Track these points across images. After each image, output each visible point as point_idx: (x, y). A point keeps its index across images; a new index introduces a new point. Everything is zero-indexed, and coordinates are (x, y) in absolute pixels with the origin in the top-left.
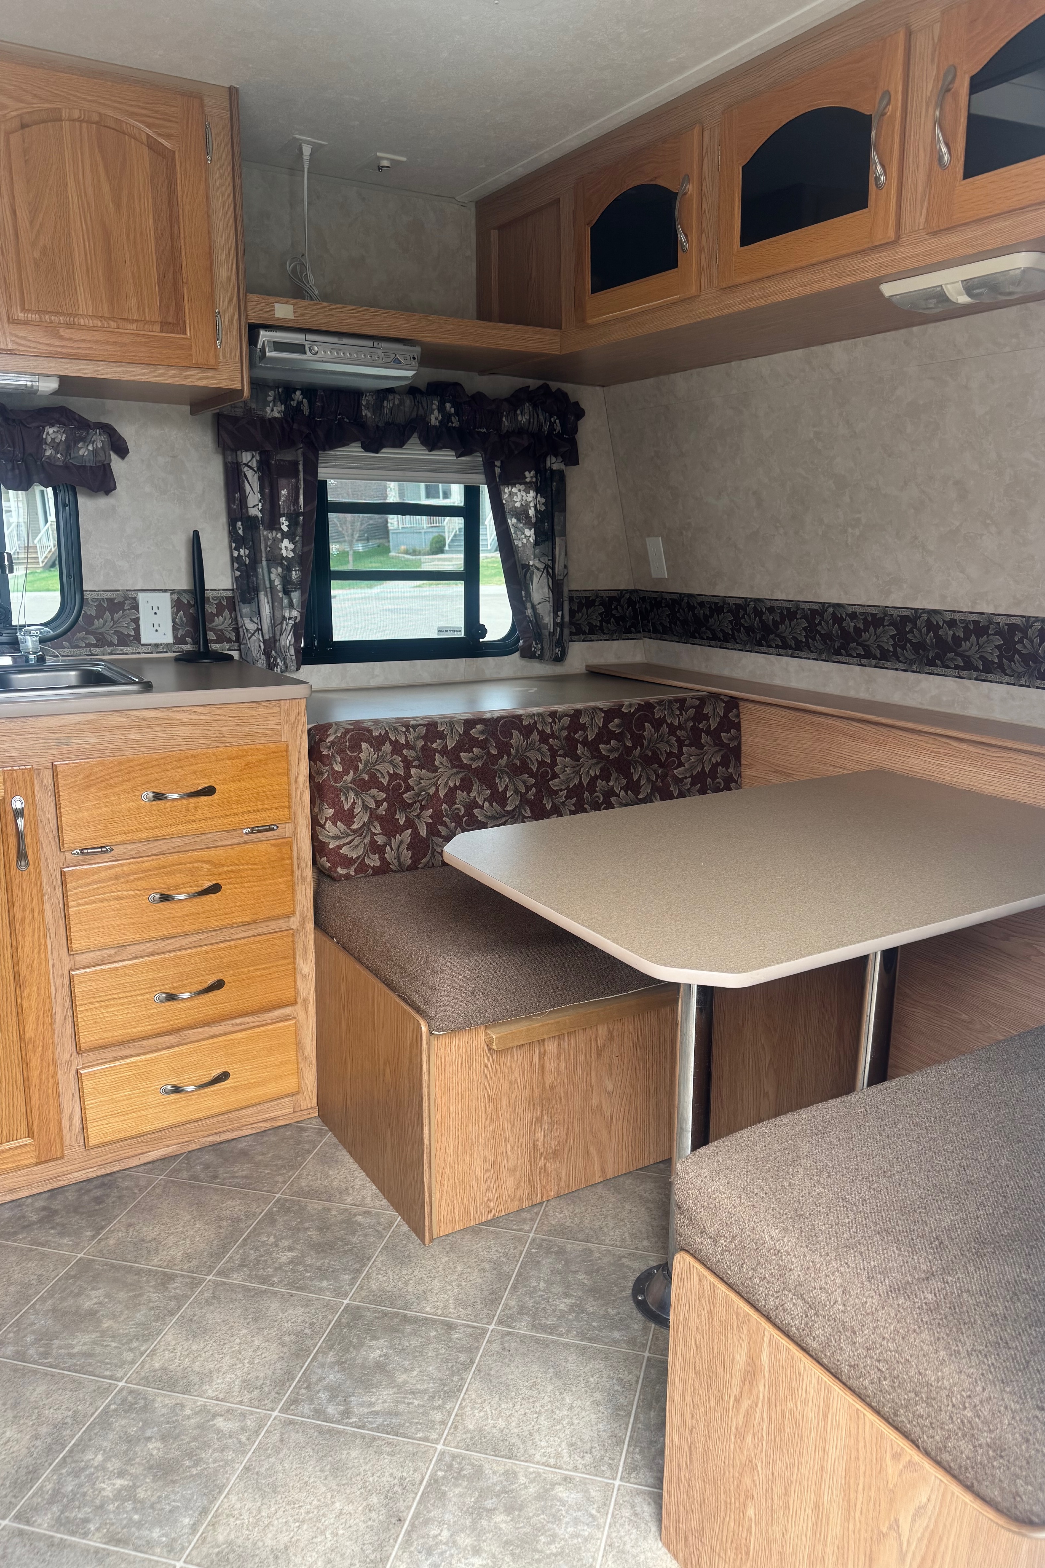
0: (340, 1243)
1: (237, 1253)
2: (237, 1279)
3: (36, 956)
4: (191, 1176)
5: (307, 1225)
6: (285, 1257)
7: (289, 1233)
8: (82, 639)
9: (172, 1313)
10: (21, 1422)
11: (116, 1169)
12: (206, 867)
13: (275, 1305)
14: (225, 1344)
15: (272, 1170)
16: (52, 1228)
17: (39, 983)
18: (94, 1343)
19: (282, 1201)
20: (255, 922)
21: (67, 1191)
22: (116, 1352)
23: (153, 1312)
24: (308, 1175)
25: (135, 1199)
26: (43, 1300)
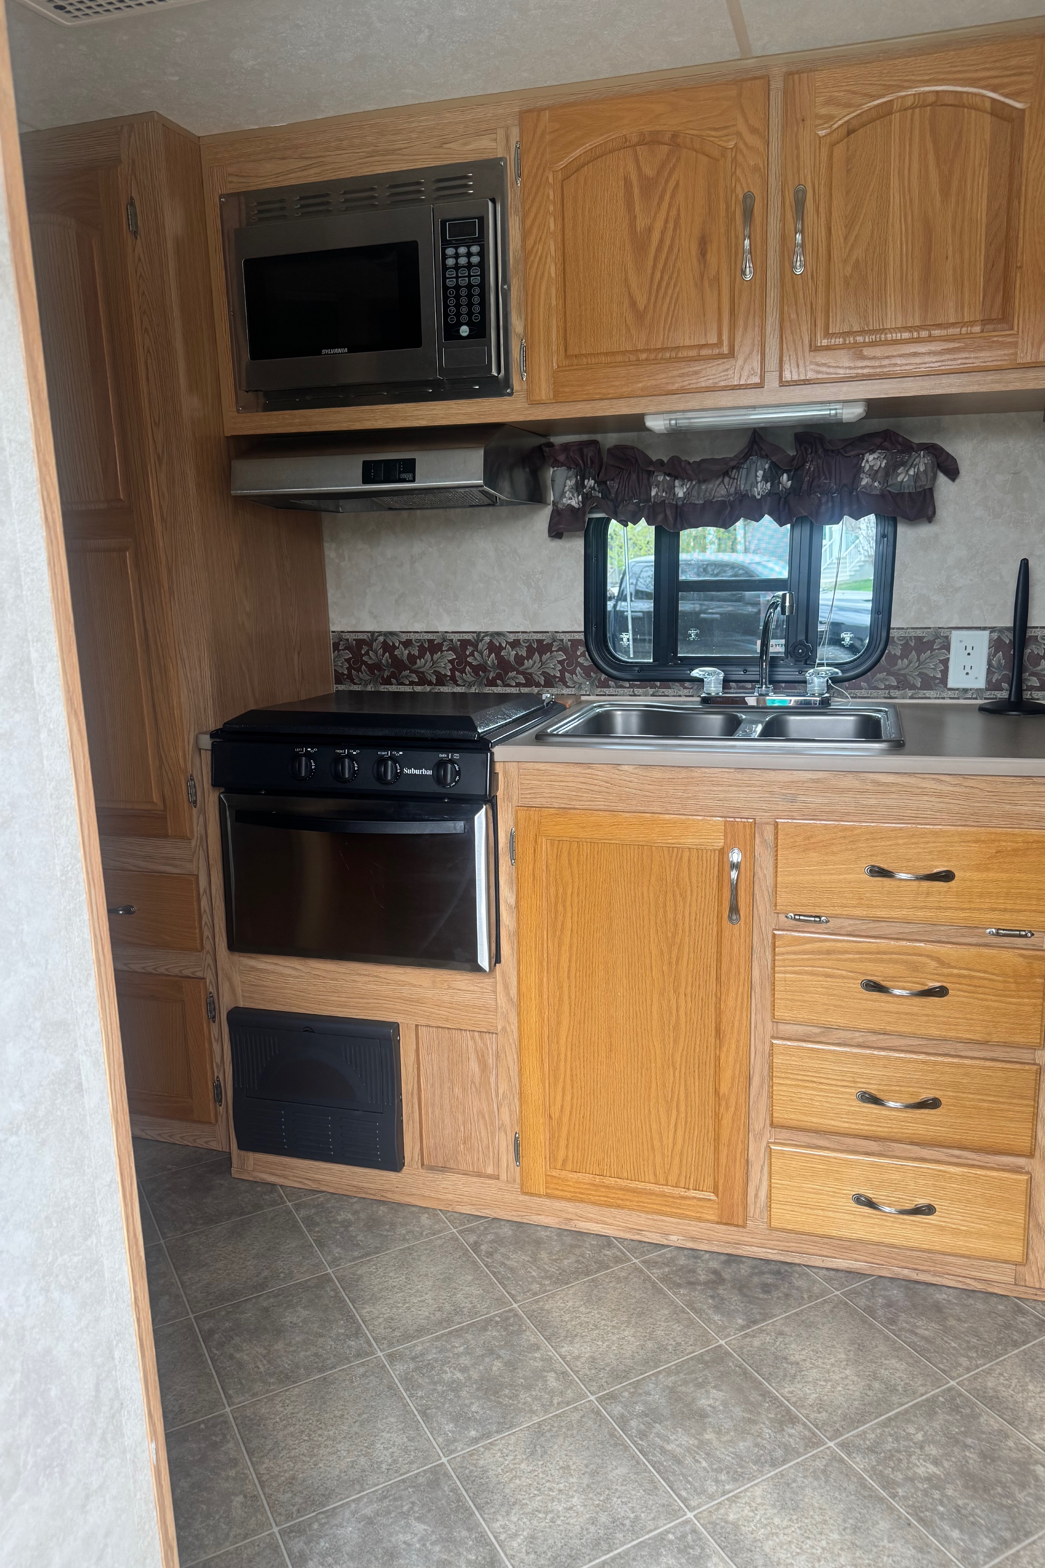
0: (999, 1490)
1: (873, 1430)
2: (859, 1464)
3: (738, 1012)
4: (869, 1307)
5: (969, 1441)
6: (924, 1469)
7: (944, 1440)
8: (882, 680)
9: (774, 1464)
10: (591, 1495)
11: (797, 1261)
12: (934, 964)
13: (884, 1525)
14: (808, 1538)
15: (960, 1345)
16: (712, 1297)
17: (738, 1041)
18: (688, 1450)
19: (953, 1393)
20: (986, 1043)
21: (743, 1263)
22: (702, 1474)
23: (756, 1450)
24: (1001, 1374)
25: (800, 1305)
26: (669, 1372)
